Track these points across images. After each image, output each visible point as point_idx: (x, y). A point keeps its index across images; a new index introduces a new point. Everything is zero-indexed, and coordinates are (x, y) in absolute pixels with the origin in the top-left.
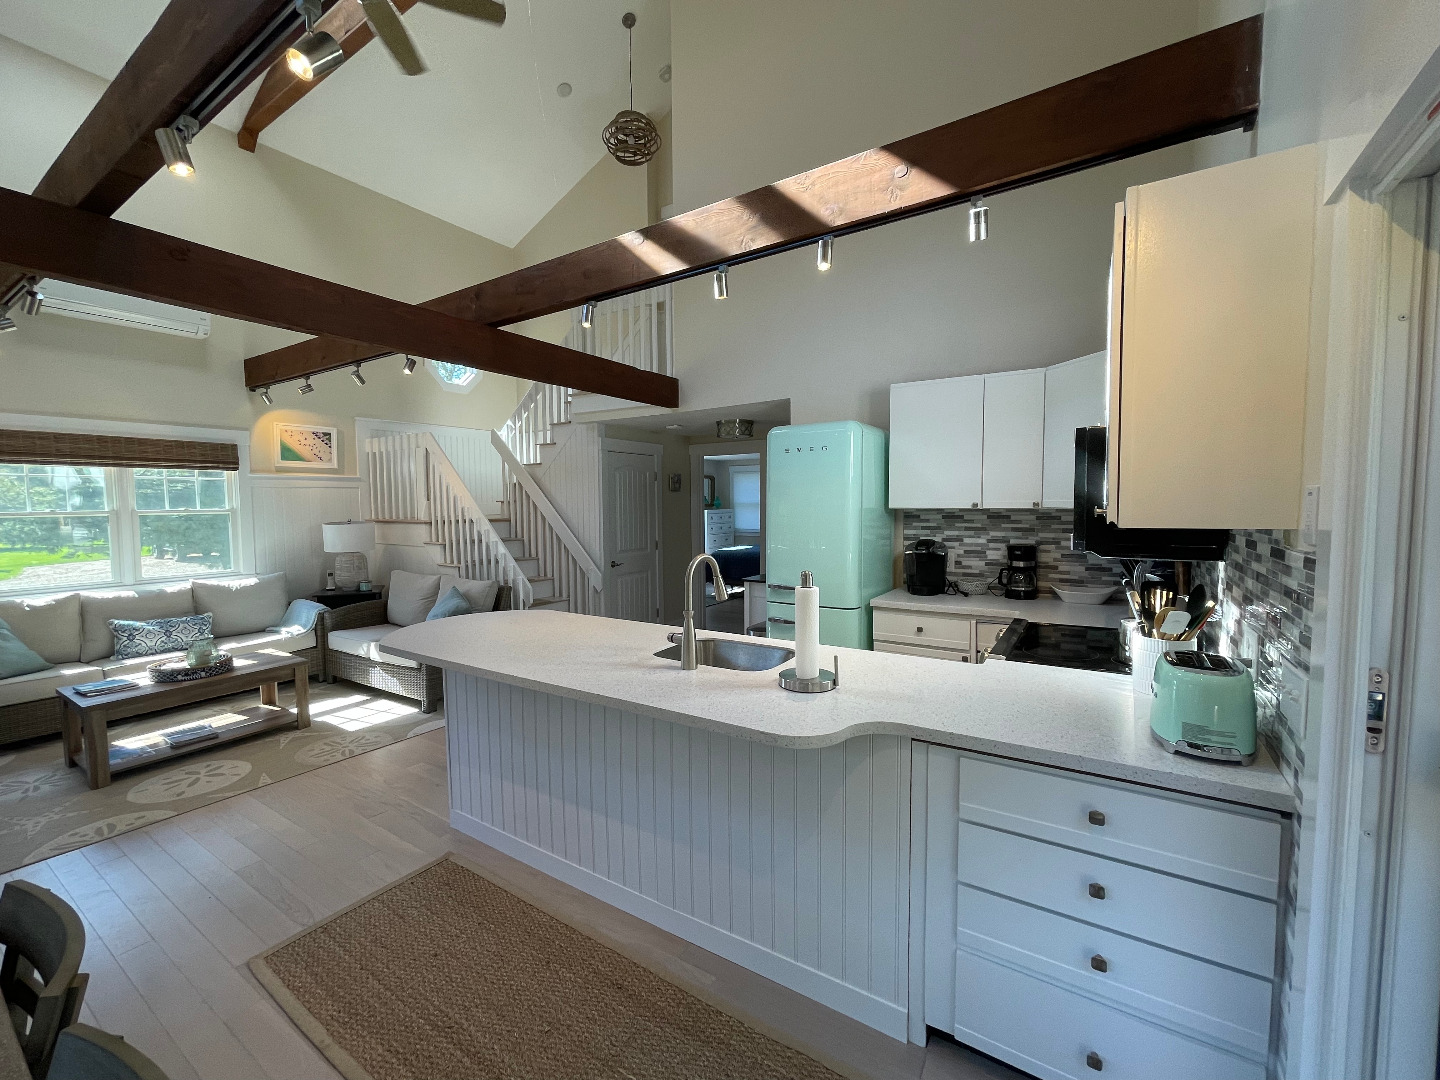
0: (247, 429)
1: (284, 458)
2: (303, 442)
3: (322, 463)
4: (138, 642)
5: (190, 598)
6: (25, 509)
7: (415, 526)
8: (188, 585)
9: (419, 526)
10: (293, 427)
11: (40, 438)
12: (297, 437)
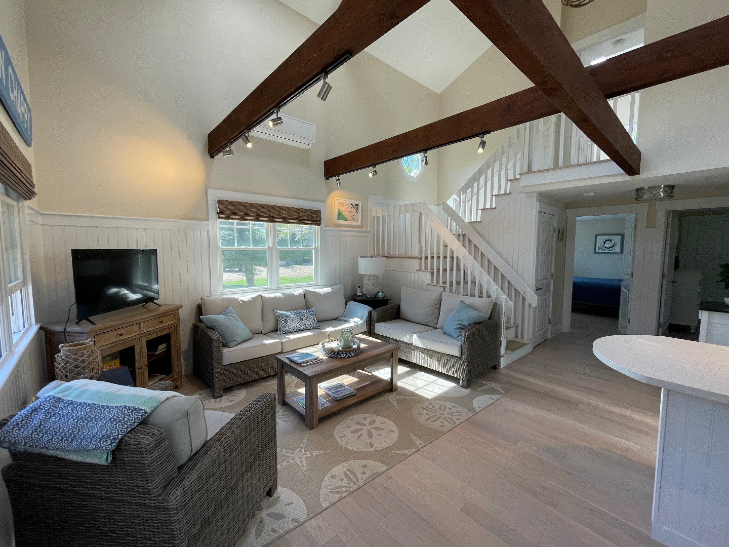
1: (339, 219)
2: (347, 209)
3: (354, 222)
4: (289, 324)
5: (304, 298)
6: (234, 246)
7: (409, 260)
8: (302, 291)
9: (413, 260)
10: (343, 201)
11: (244, 206)
12: (345, 206)
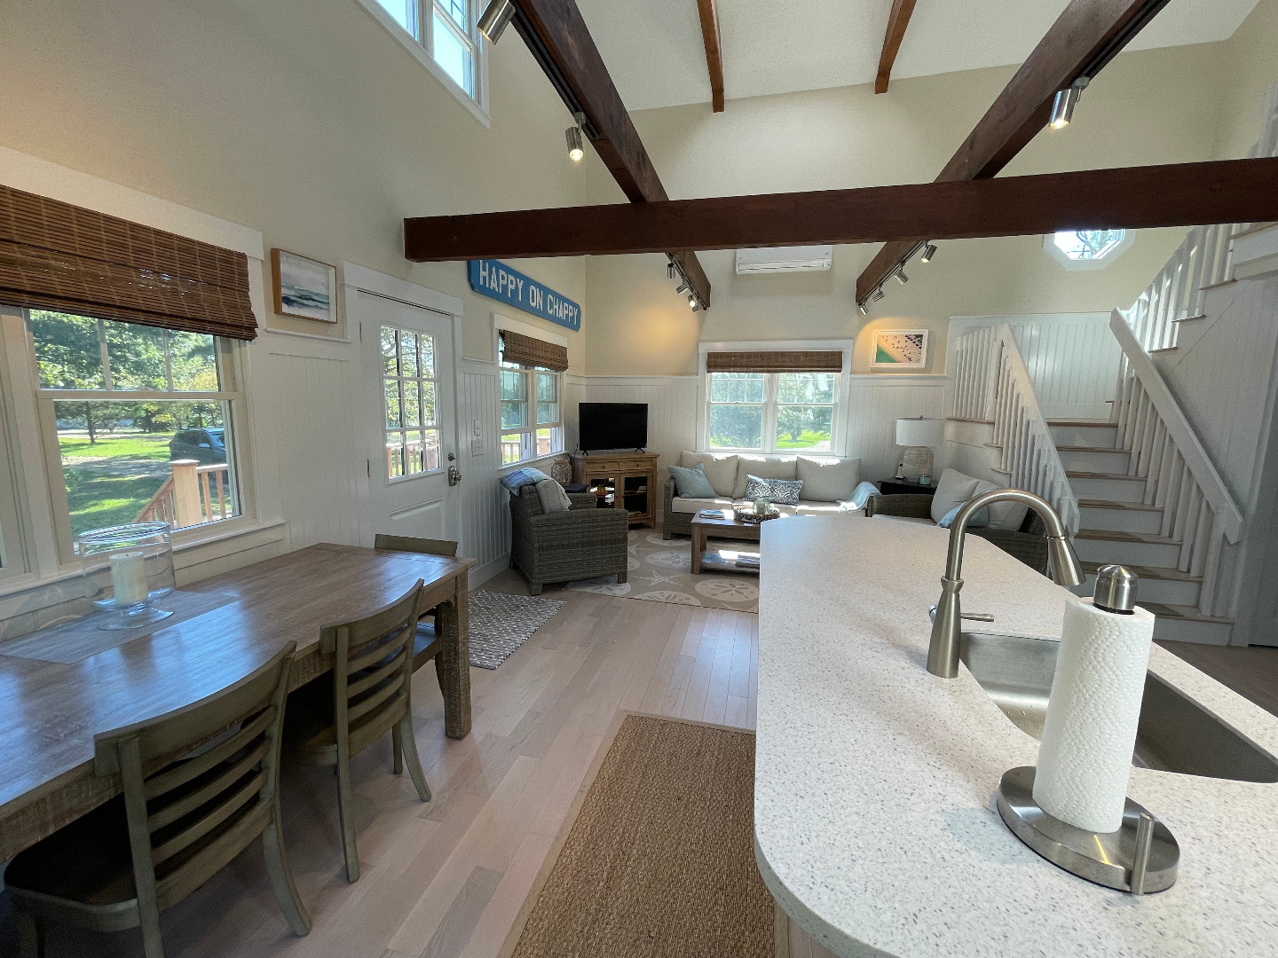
0: (851, 338)
1: (878, 360)
2: (896, 345)
3: (910, 363)
5: (794, 467)
7: (977, 425)
8: (794, 459)
9: (982, 426)
10: (888, 332)
12: (891, 341)
